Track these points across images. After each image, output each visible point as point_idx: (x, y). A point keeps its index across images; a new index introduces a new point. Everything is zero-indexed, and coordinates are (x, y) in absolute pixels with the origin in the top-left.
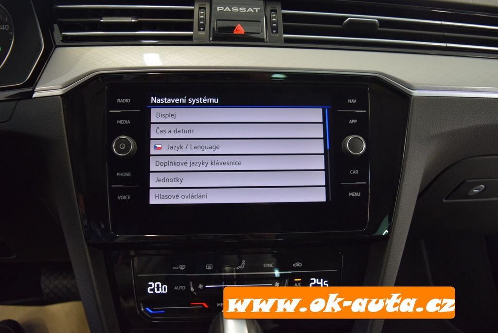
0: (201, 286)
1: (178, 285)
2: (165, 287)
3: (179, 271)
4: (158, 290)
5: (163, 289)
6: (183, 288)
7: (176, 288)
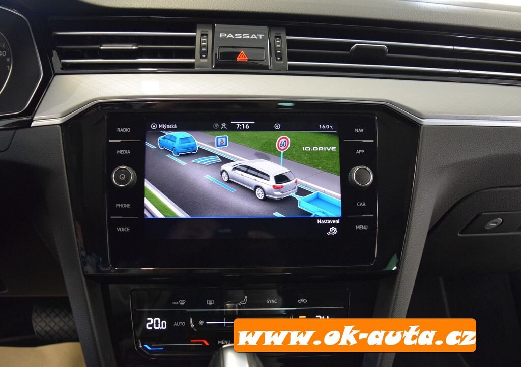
0: (201, 323)
1: (178, 321)
2: (164, 323)
3: (179, 306)
4: (157, 326)
5: (162, 325)
6: (183, 324)
7: (175, 324)
